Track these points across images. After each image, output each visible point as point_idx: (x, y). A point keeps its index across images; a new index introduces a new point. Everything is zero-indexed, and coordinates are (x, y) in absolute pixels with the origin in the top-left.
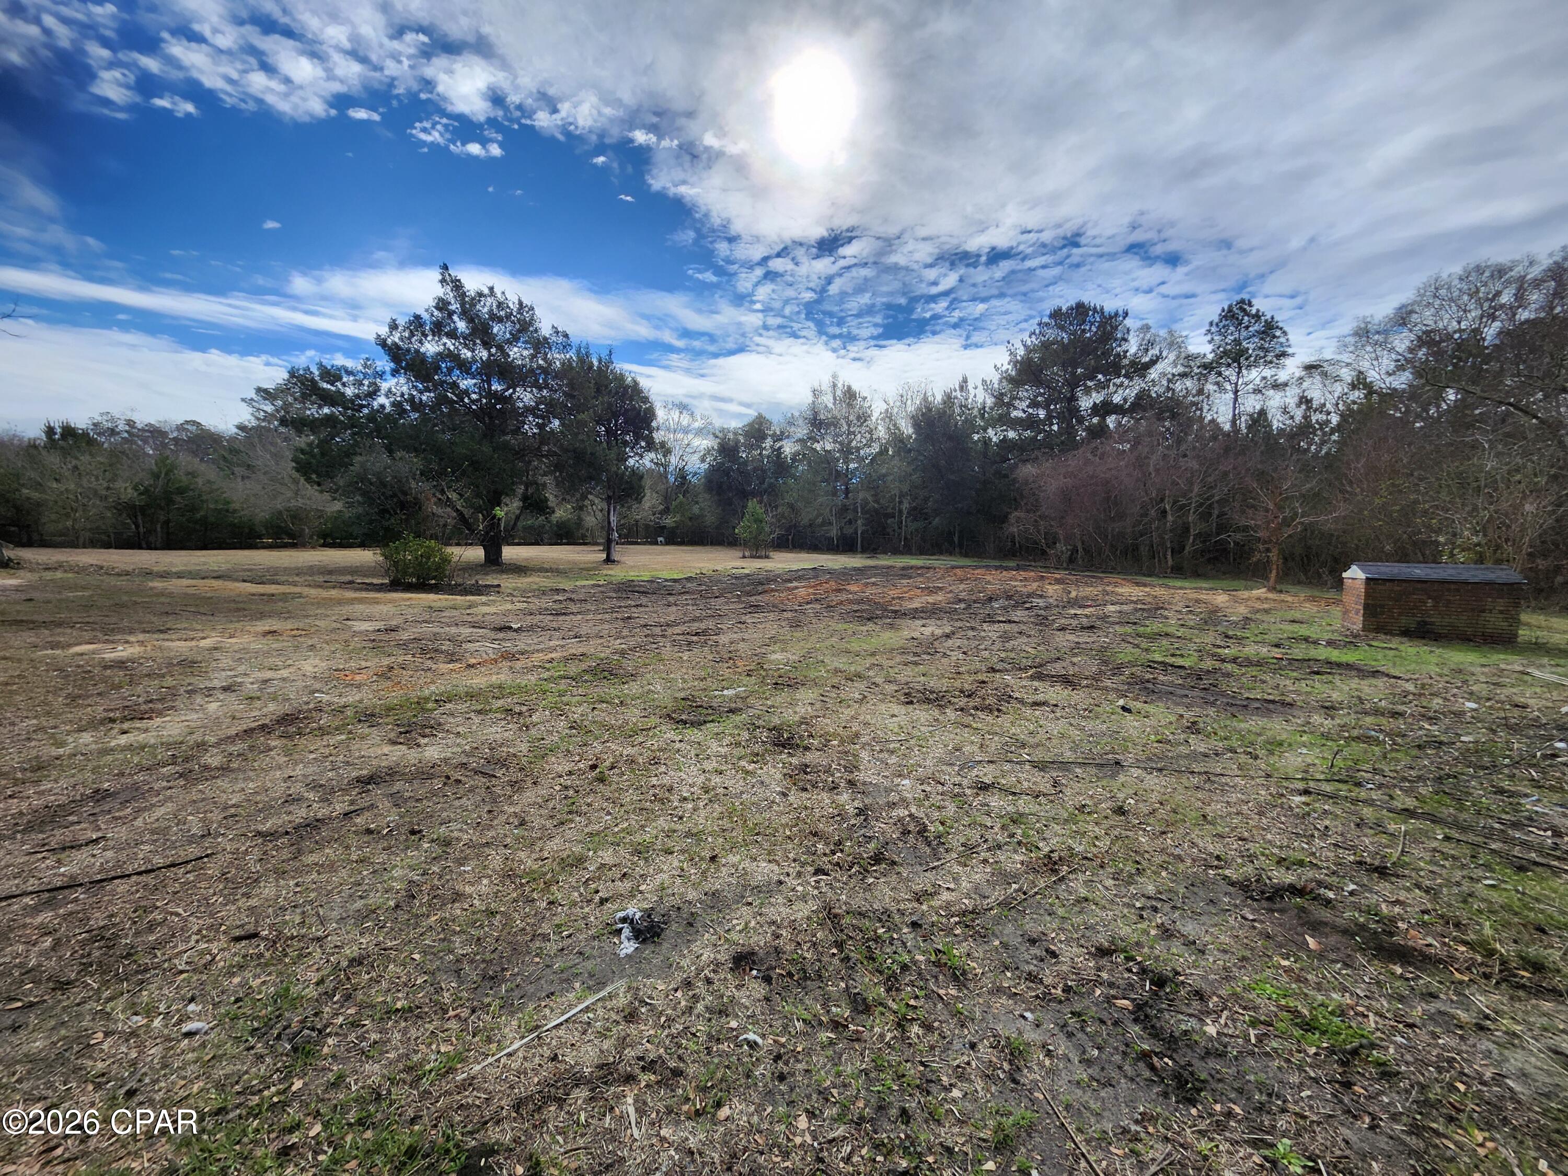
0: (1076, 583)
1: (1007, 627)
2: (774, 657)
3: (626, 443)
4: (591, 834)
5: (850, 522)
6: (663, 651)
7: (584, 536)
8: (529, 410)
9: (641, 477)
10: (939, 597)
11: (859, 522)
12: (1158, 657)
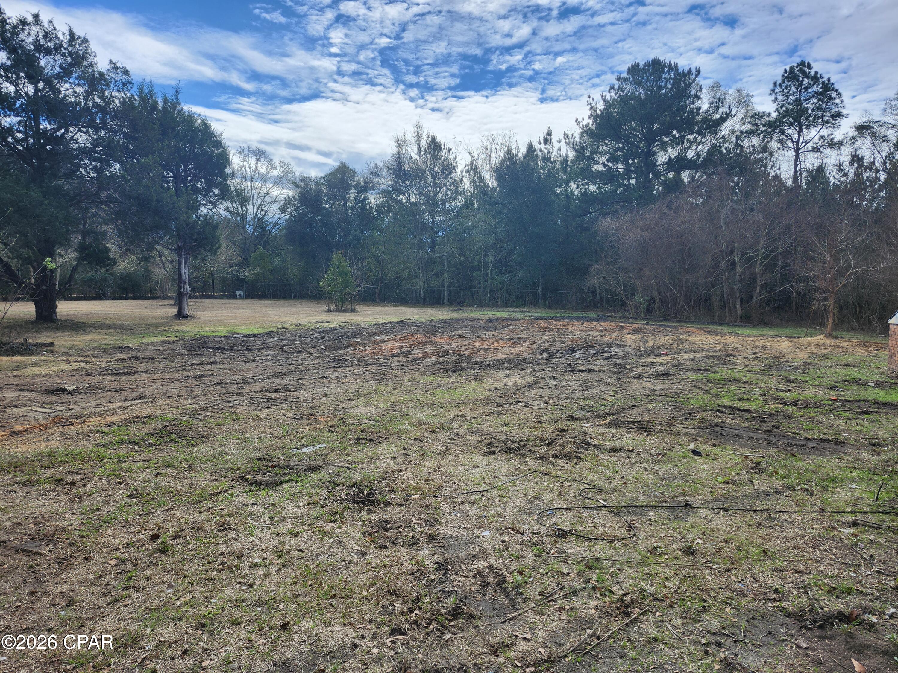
0: (653, 333)
1: (587, 376)
2: (356, 411)
3: (196, 191)
4: (149, 610)
5: (437, 275)
6: (239, 409)
7: (152, 290)
8: (84, 152)
9: (216, 227)
10: (523, 348)
11: (446, 275)
12: (726, 402)
